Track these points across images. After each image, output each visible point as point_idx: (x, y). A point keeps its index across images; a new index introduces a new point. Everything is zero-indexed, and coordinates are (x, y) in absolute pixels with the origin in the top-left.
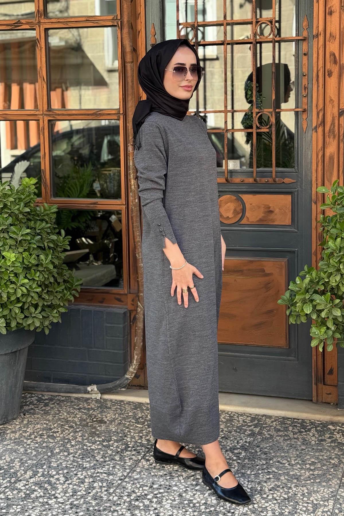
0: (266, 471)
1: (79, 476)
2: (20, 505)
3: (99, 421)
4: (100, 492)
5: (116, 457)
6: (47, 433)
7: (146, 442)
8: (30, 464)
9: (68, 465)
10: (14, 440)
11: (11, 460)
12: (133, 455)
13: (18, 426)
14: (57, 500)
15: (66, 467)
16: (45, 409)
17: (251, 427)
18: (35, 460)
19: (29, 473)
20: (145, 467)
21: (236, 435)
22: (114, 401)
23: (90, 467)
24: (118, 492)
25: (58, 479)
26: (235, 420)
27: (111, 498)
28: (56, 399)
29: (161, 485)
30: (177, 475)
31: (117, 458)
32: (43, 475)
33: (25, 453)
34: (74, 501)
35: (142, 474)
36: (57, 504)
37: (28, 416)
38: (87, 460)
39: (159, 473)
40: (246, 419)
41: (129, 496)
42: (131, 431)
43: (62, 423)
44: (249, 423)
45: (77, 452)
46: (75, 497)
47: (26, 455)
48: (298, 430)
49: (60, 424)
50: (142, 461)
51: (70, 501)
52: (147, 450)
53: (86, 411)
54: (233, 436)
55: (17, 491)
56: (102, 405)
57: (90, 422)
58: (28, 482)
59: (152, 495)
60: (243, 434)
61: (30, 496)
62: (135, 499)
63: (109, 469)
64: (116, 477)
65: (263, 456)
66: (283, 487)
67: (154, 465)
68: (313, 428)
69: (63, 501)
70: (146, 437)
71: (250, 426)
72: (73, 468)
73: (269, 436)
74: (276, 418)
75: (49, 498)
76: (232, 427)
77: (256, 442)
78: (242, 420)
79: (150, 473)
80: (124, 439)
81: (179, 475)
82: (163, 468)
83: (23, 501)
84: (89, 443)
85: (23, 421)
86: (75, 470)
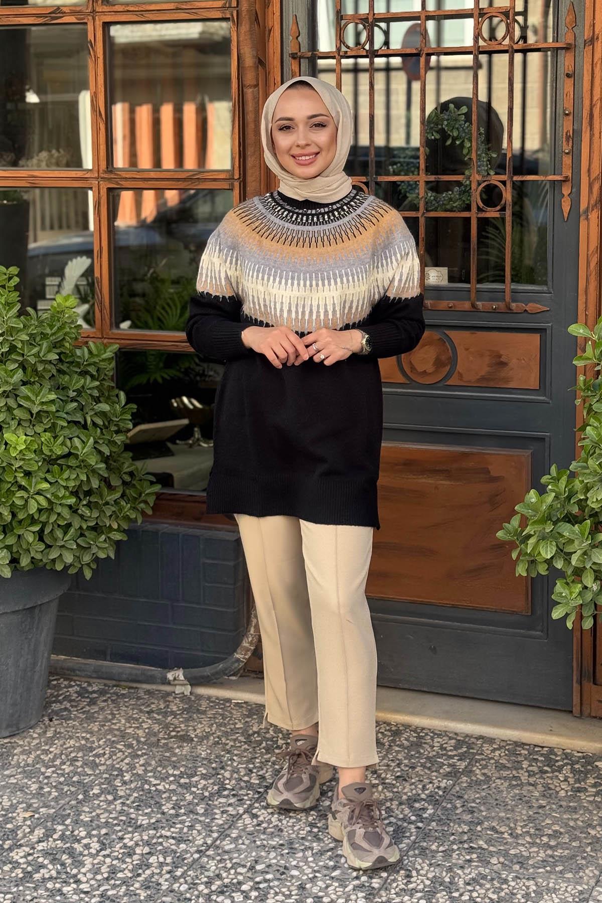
0: (466, 846)
1: (126, 841)
2: (10, 893)
3: (181, 736)
4: (157, 874)
5: (198, 808)
6: (84, 755)
7: (257, 782)
8: (43, 814)
9: (110, 820)
10: (24, 767)
11: (11, 805)
12: (230, 805)
13: (36, 742)
14: (78, 886)
15: (107, 822)
16: (89, 711)
17: (453, 759)
18: (53, 808)
19: (39, 832)
20: (248, 829)
21: (422, 773)
22: (213, 699)
23: (150, 825)
24: (190, 876)
25: (87, 847)
26: (425, 743)
27: (176, 886)
28: (112, 691)
29: (269, 866)
30: (303, 847)
31: (200, 809)
32: (62, 838)
33: (39, 794)
34: (107, 890)
35: (240, 841)
36: (77, 894)
37: (56, 722)
38: (146, 811)
39: (269, 842)
40: (446, 743)
41: (208, 884)
42: (235, 758)
43: (113, 739)
44: (451, 750)
45: (130, 795)
46: (112, 882)
47: (39, 797)
48: (539, 767)
49: (110, 739)
50: (244, 816)
51: (102, 889)
52: (256, 796)
53: (160, 717)
54: (418, 775)
55: (11, 866)
56: (190, 707)
57: (165, 739)
58: (33, 848)
59: (251, 884)
60: (436, 771)
61: (31, 877)
62: (219, 890)
63: (182, 829)
64: (191, 847)
65: (467, 817)
66: (492, 879)
67: (264, 825)
68: (567, 764)
69: (89, 890)
70: (258, 771)
71: (451, 757)
72: (119, 825)
73: (483, 778)
74: (503, 744)
75: (65, 882)
76: (418, 757)
77: (458, 789)
78: (438, 744)
79: (255, 841)
80: (218, 774)
81: (305, 848)
82: (280, 833)
83: (17, 885)
84: (156, 778)
85: (45, 732)
86: (120, 831)
